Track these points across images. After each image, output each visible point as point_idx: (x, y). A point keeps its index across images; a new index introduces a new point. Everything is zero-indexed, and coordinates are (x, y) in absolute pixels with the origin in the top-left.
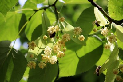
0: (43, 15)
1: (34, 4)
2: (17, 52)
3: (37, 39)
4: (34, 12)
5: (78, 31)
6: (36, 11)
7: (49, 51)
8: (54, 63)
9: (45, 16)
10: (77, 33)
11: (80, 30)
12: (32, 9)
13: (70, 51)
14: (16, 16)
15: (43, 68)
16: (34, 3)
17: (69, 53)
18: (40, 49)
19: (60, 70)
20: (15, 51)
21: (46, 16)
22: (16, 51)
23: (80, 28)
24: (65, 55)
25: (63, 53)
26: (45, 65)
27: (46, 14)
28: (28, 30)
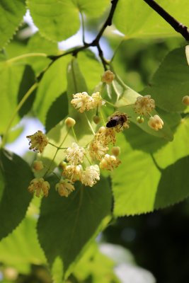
0: (70, 67)
1: (51, 42)
2: (11, 158)
3: (57, 126)
4: (50, 61)
5: (146, 106)
6: (54, 58)
7: (77, 155)
8: (92, 183)
9: (75, 72)
10: (144, 110)
11: (152, 103)
12: (45, 55)
13: (138, 153)
14: (10, 72)
15: (67, 196)
16: (50, 39)
17: (137, 159)
18: (60, 150)
19: (115, 199)
20: (6, 154)
21: (78, 70)
22: (9, 155)
23: (151, 98)
24: (120, 162)
25: (114, 158)
26: (72, 187)
27: (77, 65)
28: (41, 103)
